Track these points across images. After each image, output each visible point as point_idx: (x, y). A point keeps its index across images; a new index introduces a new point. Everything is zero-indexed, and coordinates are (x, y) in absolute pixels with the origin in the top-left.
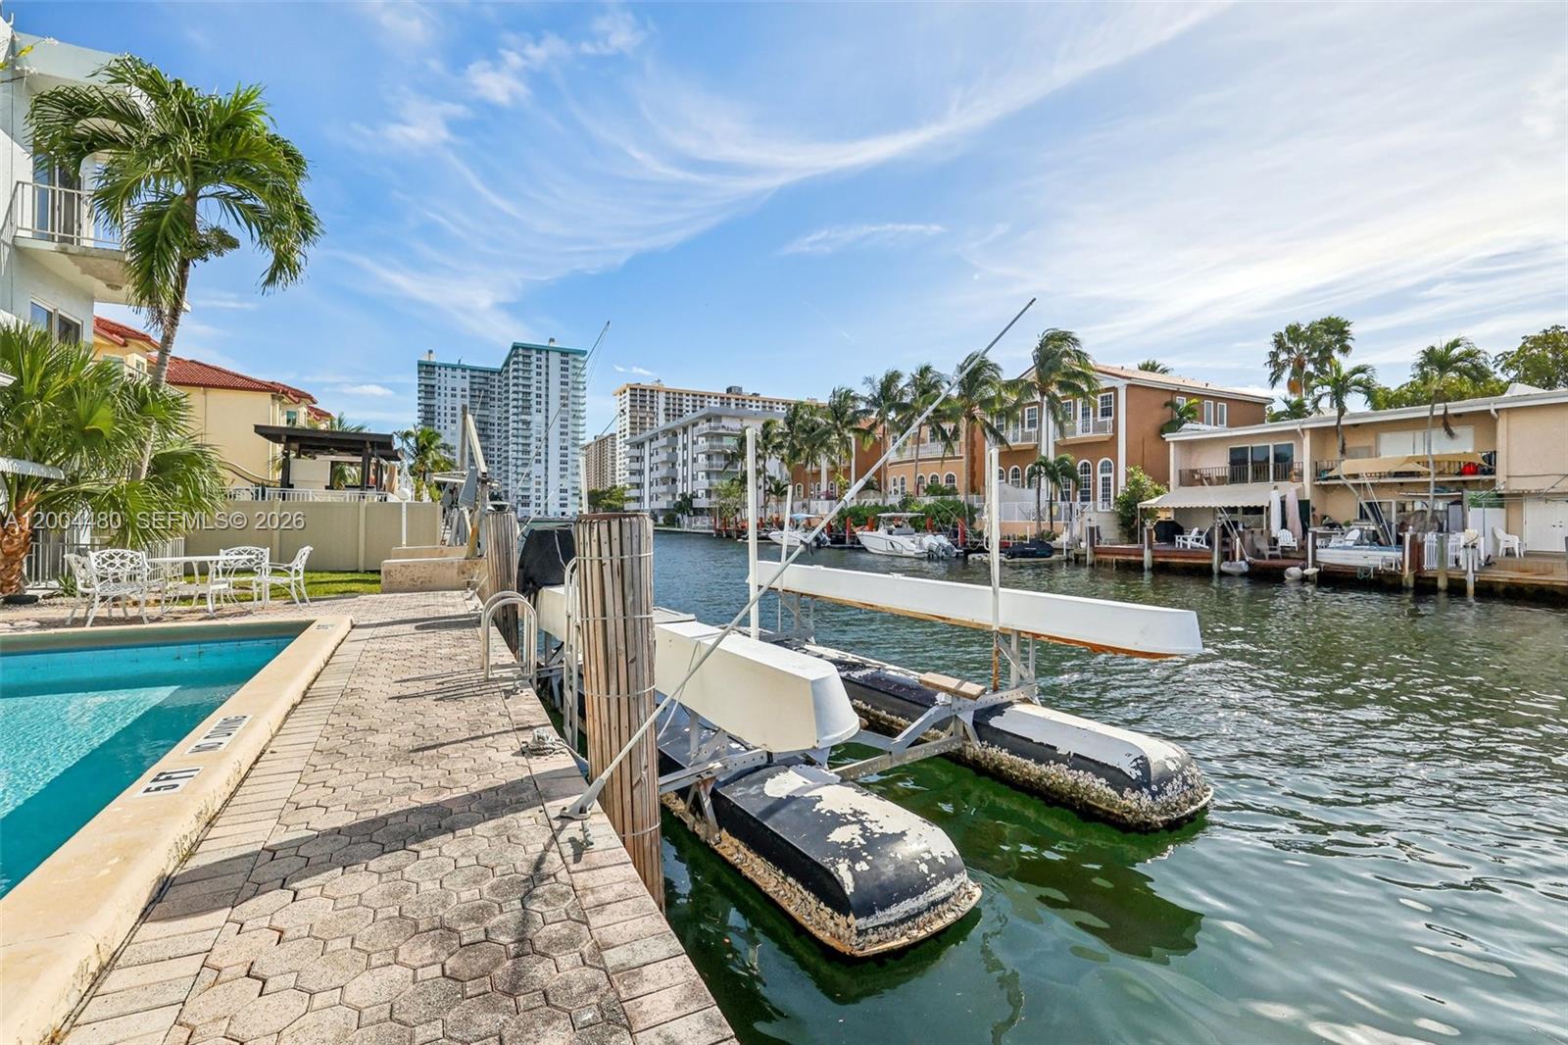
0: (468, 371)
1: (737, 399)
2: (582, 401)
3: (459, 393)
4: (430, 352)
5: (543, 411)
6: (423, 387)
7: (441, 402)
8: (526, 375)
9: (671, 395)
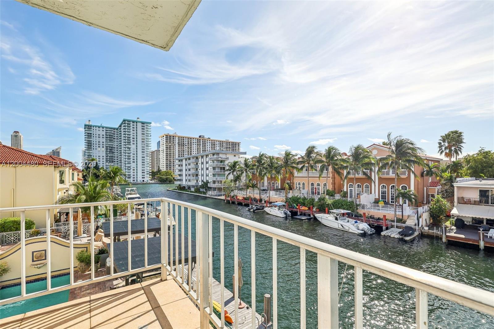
0: (105, 128)
1: (203, 140)
2: (150, 140)
3: (101, 136)
4: (89, 121)
5: (135, 144)
6: (87, 134)
7: (94, 140)
8: (129, 131)
9: (180, 138)
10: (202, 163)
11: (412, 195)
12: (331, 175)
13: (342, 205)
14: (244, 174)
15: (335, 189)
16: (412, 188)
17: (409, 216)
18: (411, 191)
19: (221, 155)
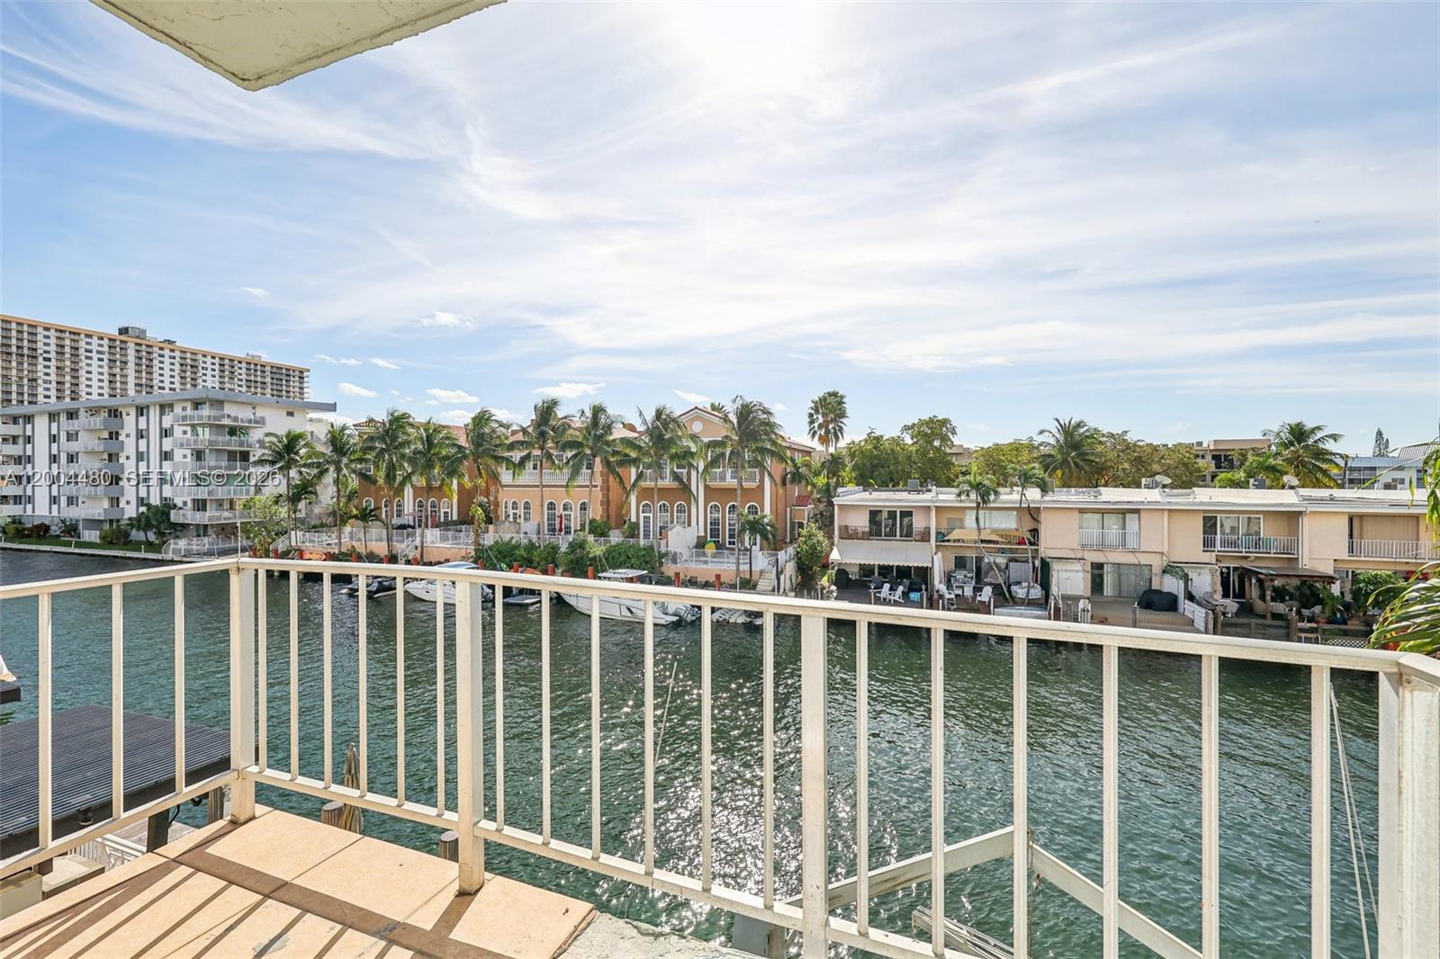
10: (141, 435)
11: (768, 525)
12: (598, 481)
13: (628, 557)
14: (330, 477)
15: (608, 517)
16: (767, 511)
17: (762, 572)
18: (764, 517)
19: (229, 409)
